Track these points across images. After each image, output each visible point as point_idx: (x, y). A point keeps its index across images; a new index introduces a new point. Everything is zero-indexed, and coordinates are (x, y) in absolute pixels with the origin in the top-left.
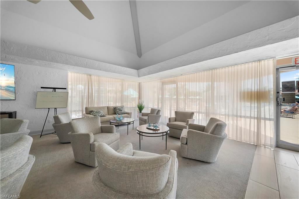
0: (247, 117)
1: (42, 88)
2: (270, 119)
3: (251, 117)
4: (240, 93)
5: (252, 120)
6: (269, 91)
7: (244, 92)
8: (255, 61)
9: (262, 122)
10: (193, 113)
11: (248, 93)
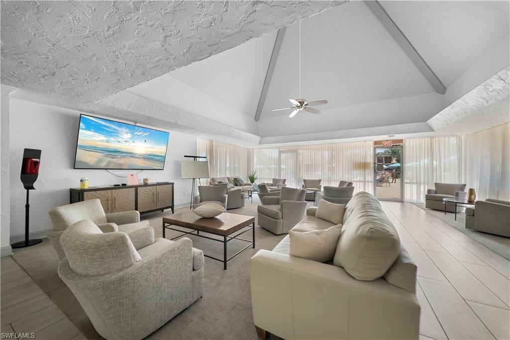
0: (358, 181)
1: (185, 156)
2: (371, 182)
3: (360, 181)
4: (353, 163)
5: (361, 183)
6: (370, 163)
7: (356, 163)
8: (363, 141)
9: (367, 183)
10: (320, 180)
11: (358, 163)
